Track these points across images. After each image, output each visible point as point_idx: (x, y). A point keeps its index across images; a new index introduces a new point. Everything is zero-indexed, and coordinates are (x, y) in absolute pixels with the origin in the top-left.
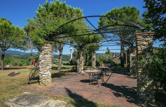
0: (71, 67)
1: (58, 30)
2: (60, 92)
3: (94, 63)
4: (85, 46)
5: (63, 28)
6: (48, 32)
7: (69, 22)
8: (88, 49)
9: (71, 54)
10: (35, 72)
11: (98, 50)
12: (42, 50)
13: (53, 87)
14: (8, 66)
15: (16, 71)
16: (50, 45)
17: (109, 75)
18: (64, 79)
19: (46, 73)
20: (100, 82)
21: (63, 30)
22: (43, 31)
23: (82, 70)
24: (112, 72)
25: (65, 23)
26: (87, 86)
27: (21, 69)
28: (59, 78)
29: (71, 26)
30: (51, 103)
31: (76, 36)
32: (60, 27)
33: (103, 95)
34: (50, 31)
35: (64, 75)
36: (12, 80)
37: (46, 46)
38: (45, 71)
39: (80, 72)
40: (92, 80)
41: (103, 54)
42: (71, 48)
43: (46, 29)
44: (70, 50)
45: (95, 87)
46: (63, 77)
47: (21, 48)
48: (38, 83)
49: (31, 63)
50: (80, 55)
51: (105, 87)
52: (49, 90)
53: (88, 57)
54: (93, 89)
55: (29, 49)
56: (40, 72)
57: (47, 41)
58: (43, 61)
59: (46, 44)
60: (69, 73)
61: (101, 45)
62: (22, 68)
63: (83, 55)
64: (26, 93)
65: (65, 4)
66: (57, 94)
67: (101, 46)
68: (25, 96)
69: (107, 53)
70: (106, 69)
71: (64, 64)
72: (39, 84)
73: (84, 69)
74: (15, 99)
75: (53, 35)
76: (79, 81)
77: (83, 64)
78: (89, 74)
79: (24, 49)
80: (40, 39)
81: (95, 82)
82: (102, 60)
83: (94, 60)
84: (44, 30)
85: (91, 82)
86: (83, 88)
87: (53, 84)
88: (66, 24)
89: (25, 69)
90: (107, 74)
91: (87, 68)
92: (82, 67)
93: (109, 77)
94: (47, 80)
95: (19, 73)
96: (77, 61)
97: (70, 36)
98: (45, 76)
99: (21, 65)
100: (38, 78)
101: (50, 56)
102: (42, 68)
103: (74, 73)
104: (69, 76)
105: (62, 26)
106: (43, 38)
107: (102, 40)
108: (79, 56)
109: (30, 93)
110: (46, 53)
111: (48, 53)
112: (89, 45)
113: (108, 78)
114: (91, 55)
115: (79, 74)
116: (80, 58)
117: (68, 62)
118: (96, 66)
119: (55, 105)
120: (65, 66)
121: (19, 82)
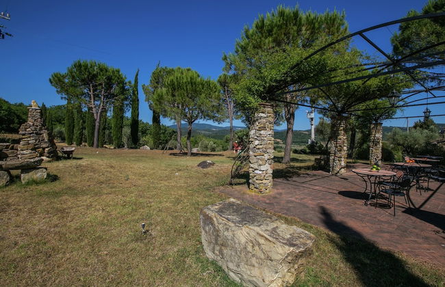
0: (313, 158)
1: (287, 76)
2: (292, 209)
3: (376, 153)
4: (352, 109)
5: (300, 68)
6: (266, 83)
7: (315, 53)
8: (359, 117)
9: (311, 130)
10: (241, 163)
11: (389, 117)
12: (255, 121)
13: (275, 198)
14: (195, 150)
15: (209, 160)
16: (270, 110)
17: (428, 189)
18: (298, 184)
19: (263, 168)
20: (398, 204)
21: (300, 74)
22: (257, 82)
23: (342, 168)
24: (441, 181)
25: (304, 57)
26: (358, 208)
27: (215, 157)
28: (288, 180)
29: (319, 63)
30: (281, 230)
31: (329, 84)
32: (292, 69)
33: (413, 238)
34: (271, 80)
35: (299, 175)
36: (205, 175)
37: (263, 113)
38: (261, 163)
39: (336, 172)
40: (372, 196)
41: (404, 129)
42: (313, 115)
43: (261, 77)
44: (309, 120)
45: (383, 215)
46: (294, 179)
47: (213, 118)
48: (246, 186)
49: (230, 146)
50: (338, 130)
51: (418, 220)
52: (268, 201)
53: (358, 136)
54: (379, 218)
55: (227, 120)
56: (252, 165)
57: (264, 102)
58: (257, 142)
59: (262, 108)
60: (308, 172)
61: (401, 103)
62: (216, 155)
63: (346, 130)
64: (232, 200)
65: (297, 12)
66: (286, 214)
67: (403, 106)
68: (231, 205)
69: (421, 127)
70: (419, 169)
71: (296, 152)
72: (249, 187)
73: (348, 167)
74: (217, 207)
75: (276, 87)
76: (337, 192)
77: (344, 153)
78: (366, 178)
79: (219, 121)
80: (251, 99)
81: (384, 200)
82: (403, 145)
83: (376, 143)
84: (258, 79)
85: (371, 199)
86: (347, 211)
87: (276, 191)
88: (306, 59)
89: (221, 157)
90: (425, 185)
91: (354, 163)
92: (343, 159)
93: (431, 193)
94: (264, 181)
95: (213, 164)
96: (329, 146)
97: (314, 87)
98: (261, 172)
99: (213, 150)
100: (246, 176)
101: (270, 132)
102: (255, 156)
103: (320, 171)
104: (309, 179)
105: (297, 65)
106: (256, 97)
107: (407, 90)
108: (335, 133)
109: (239, 202)
110: (262, 126)
111: (266, 126)
112: (362, 106)
113: (428, 195)
114: (369, 132)
115: (334, 177)
116: (339, 137)
117: (303, 147)
118: (381, 160)
119: (290, 235)
120: (296, 156)
121: (215, 180)
